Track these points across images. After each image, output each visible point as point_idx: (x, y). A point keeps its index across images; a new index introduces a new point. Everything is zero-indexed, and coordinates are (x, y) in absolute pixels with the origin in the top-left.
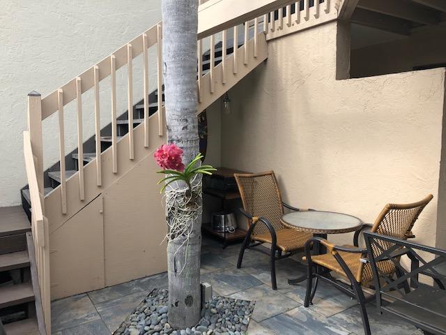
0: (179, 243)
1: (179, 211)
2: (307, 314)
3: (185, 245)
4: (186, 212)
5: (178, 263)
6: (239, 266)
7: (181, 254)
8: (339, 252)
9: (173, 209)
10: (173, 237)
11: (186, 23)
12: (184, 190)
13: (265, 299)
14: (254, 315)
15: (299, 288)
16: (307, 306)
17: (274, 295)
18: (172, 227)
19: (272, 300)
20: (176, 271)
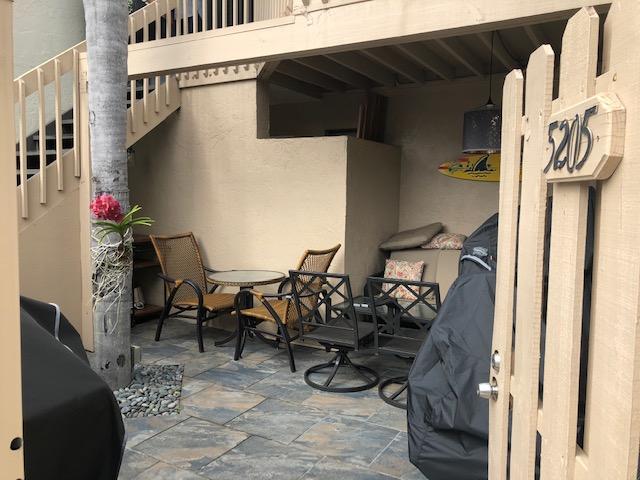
0: (110, 300)
1: (109, 267)
2: (238, 365)
3: (117, 302)
4: (118, 267)
5: (109, 321)
6: (157, 339)
7: (113, 311)
8: (267, 299)
9: (103, 264)
10: (102, 295)
11: (118, 74)
12: (117, 244)
13: (194, 360)
14: (186, 372)
15: (226, 348)
16: (236, 359)
17: (203, 356)
18: (100, 285)
19: (201, 360)
20: (106, 331)
